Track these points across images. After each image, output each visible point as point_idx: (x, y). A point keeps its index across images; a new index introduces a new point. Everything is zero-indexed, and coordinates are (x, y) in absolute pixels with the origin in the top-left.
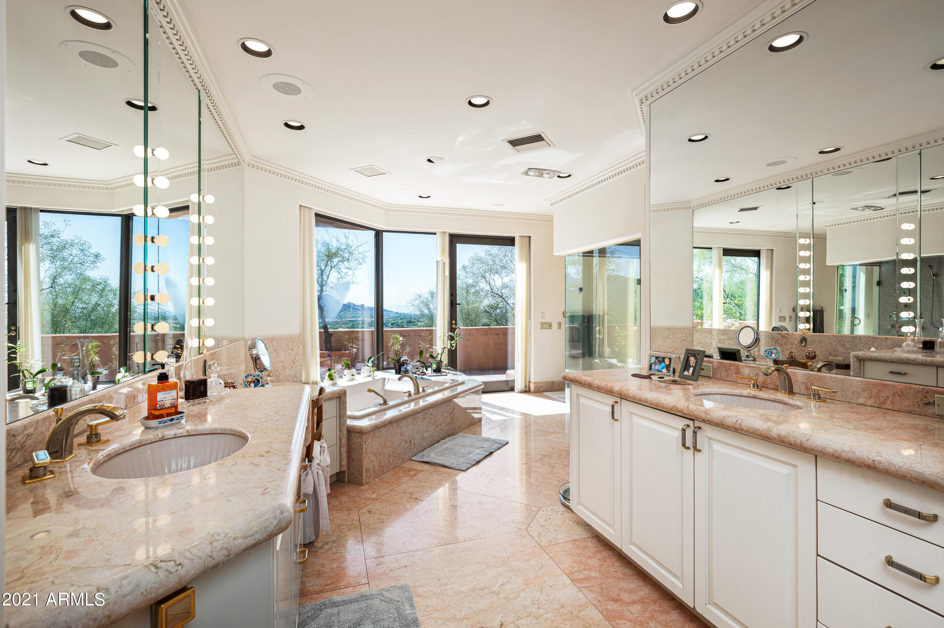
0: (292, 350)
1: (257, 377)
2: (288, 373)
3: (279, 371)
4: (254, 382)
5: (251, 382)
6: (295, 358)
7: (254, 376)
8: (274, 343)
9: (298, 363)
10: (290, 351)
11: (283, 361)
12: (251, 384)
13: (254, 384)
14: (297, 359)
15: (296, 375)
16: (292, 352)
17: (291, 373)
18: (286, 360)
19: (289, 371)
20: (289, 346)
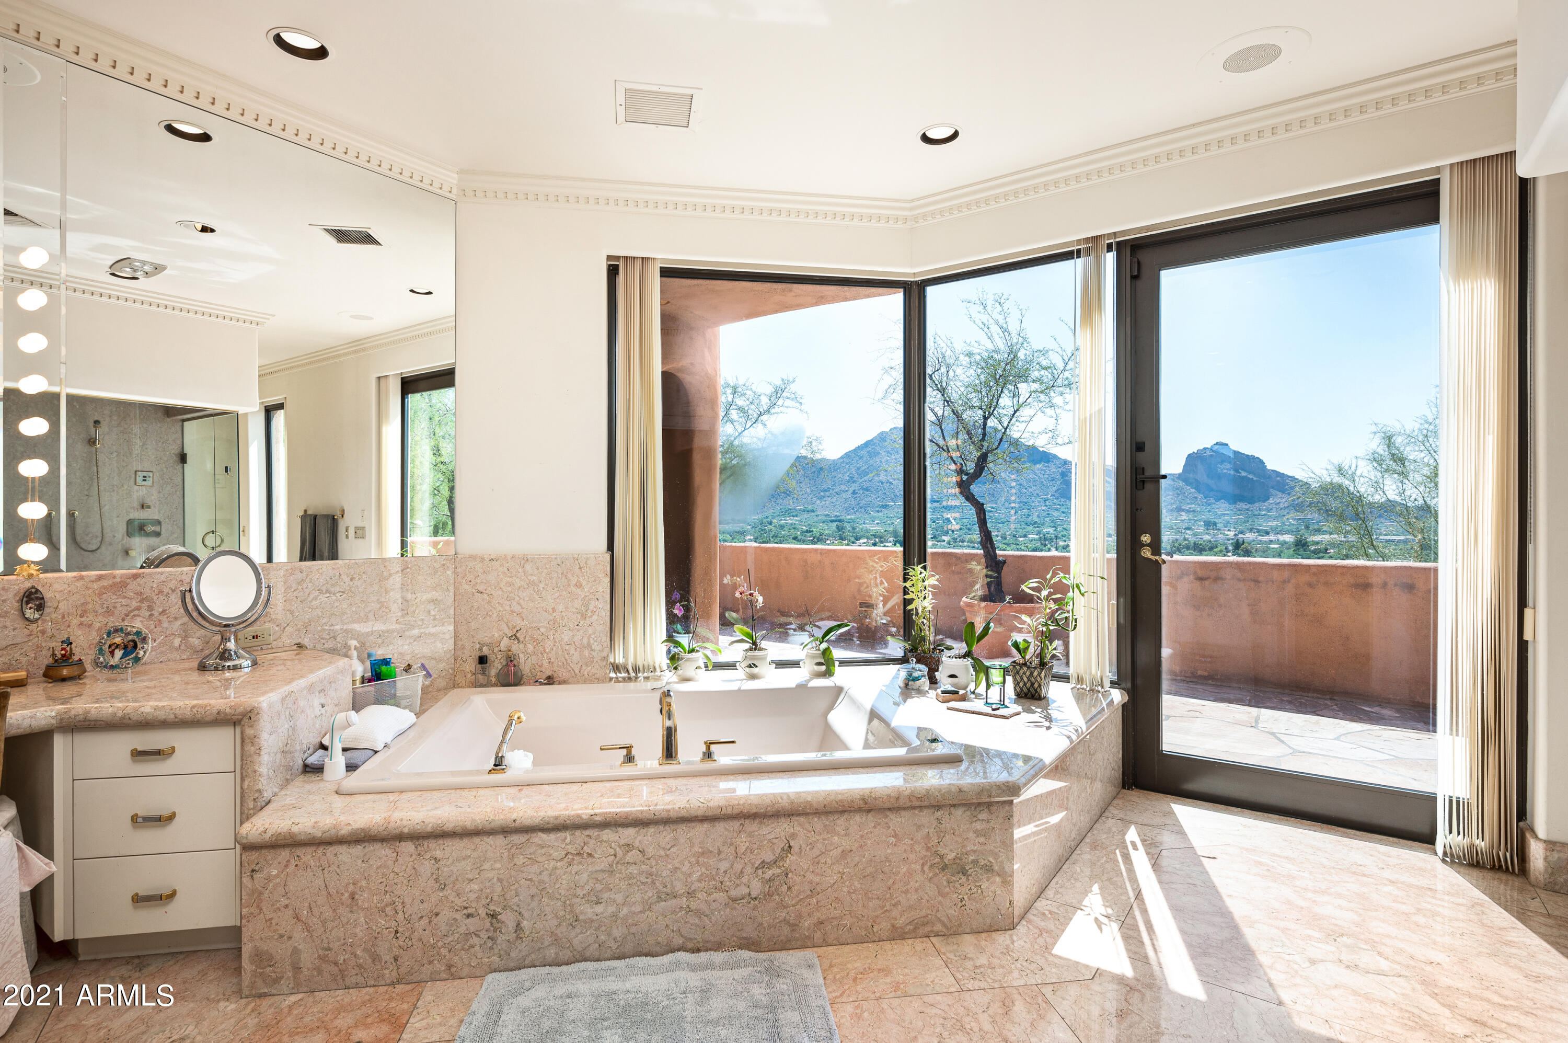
0: (579, 585)
1: (135, 638)
2: (566, 639)
3: (542, 630)
4: (125, 647)
5: (117, 646)
6: (586, 606)
7: (128, 634)
8: (528, 567)
9: (595, 617)
10: (573, 589)
11: (554, 610)
12: (117, 651)
13: (122, 652)
14: (591, 607)
15: (589, 646)
16: (579, 591)
17: (576, 639)
18: (561, 607)
19: (571, 633)
20: (570, 576)
